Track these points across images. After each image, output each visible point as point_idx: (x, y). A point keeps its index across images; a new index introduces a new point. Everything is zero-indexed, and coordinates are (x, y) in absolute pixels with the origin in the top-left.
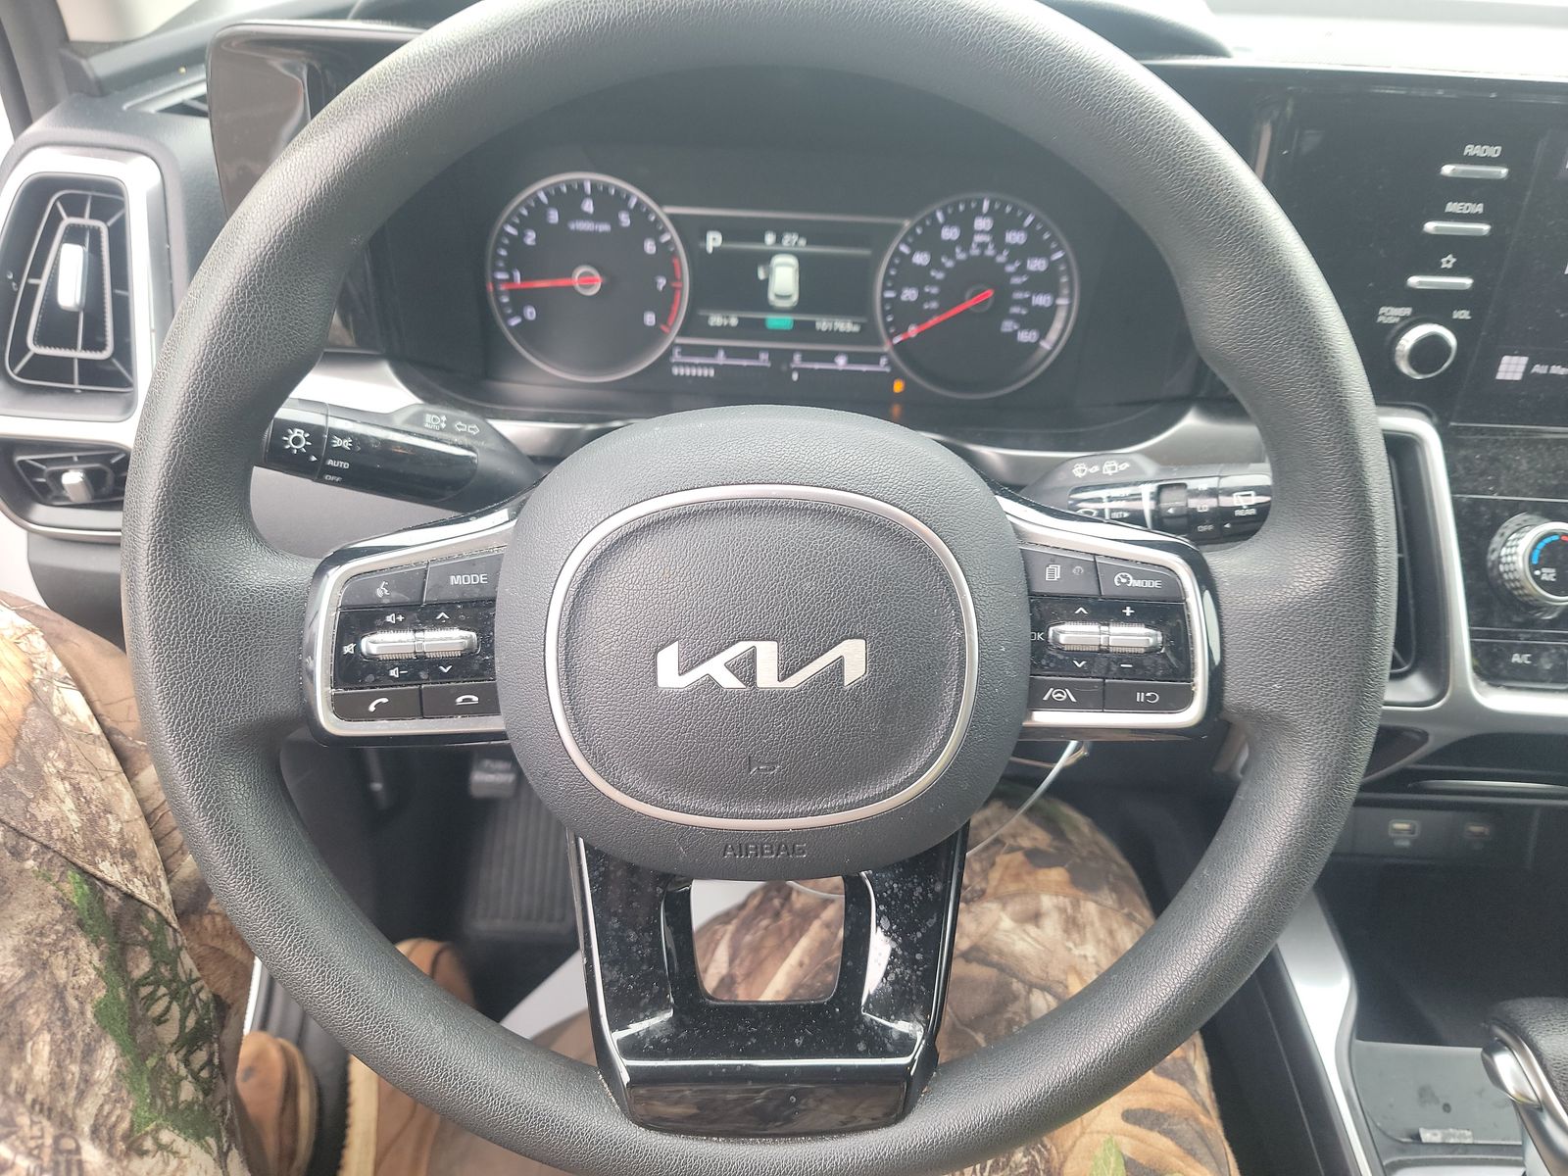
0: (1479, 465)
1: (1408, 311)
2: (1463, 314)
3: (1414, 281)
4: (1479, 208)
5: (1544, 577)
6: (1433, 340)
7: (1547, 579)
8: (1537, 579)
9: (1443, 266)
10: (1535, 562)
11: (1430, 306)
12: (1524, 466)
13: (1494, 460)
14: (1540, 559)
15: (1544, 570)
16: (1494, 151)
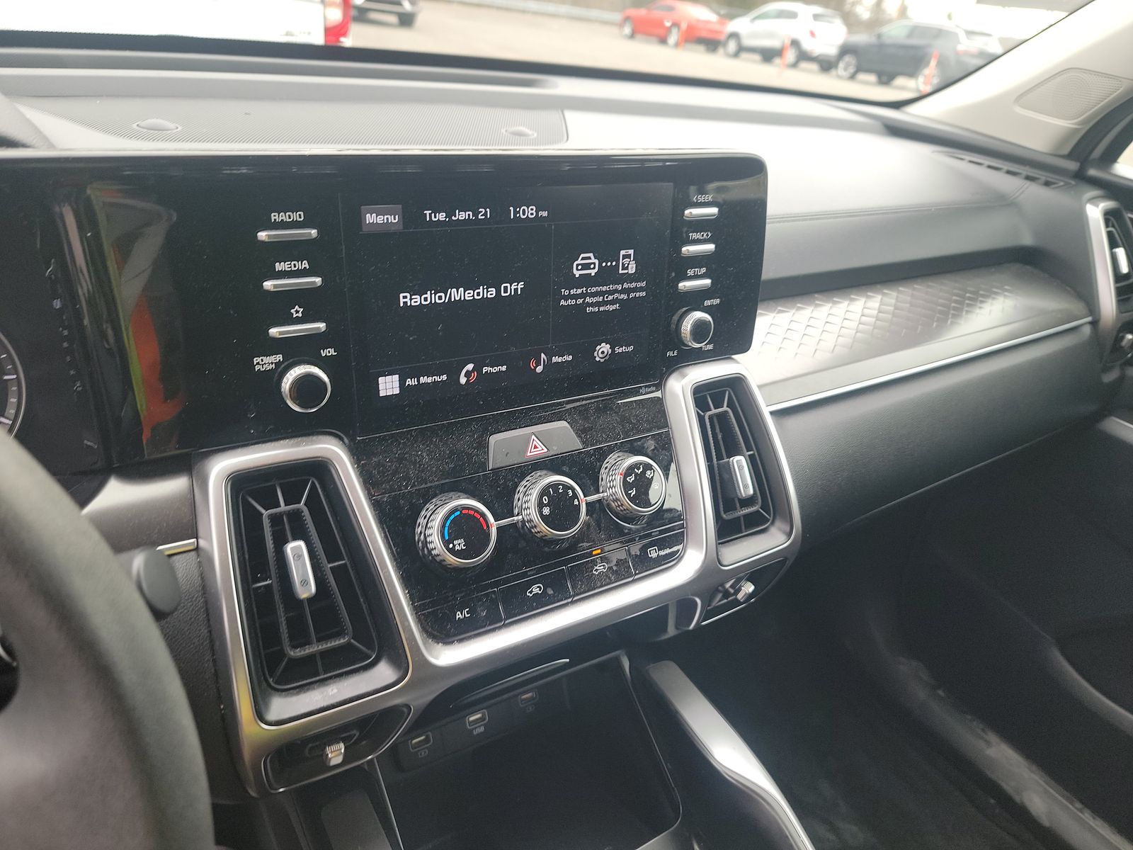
0: (389, 466)
1: (279, 357)
2: (330, 352)
3: (274, 332)
4: (305, 264)
5: (457, 548)
6: (308, 377)
7: (460, 549)
8: (452, 551)
9: (294, 316)
10: (447, 538)
11: (296, 350)
12: (426, 459)
13: (401, 459)
14: (449, 534)
15: (455, 542)
16: (298, 216)
